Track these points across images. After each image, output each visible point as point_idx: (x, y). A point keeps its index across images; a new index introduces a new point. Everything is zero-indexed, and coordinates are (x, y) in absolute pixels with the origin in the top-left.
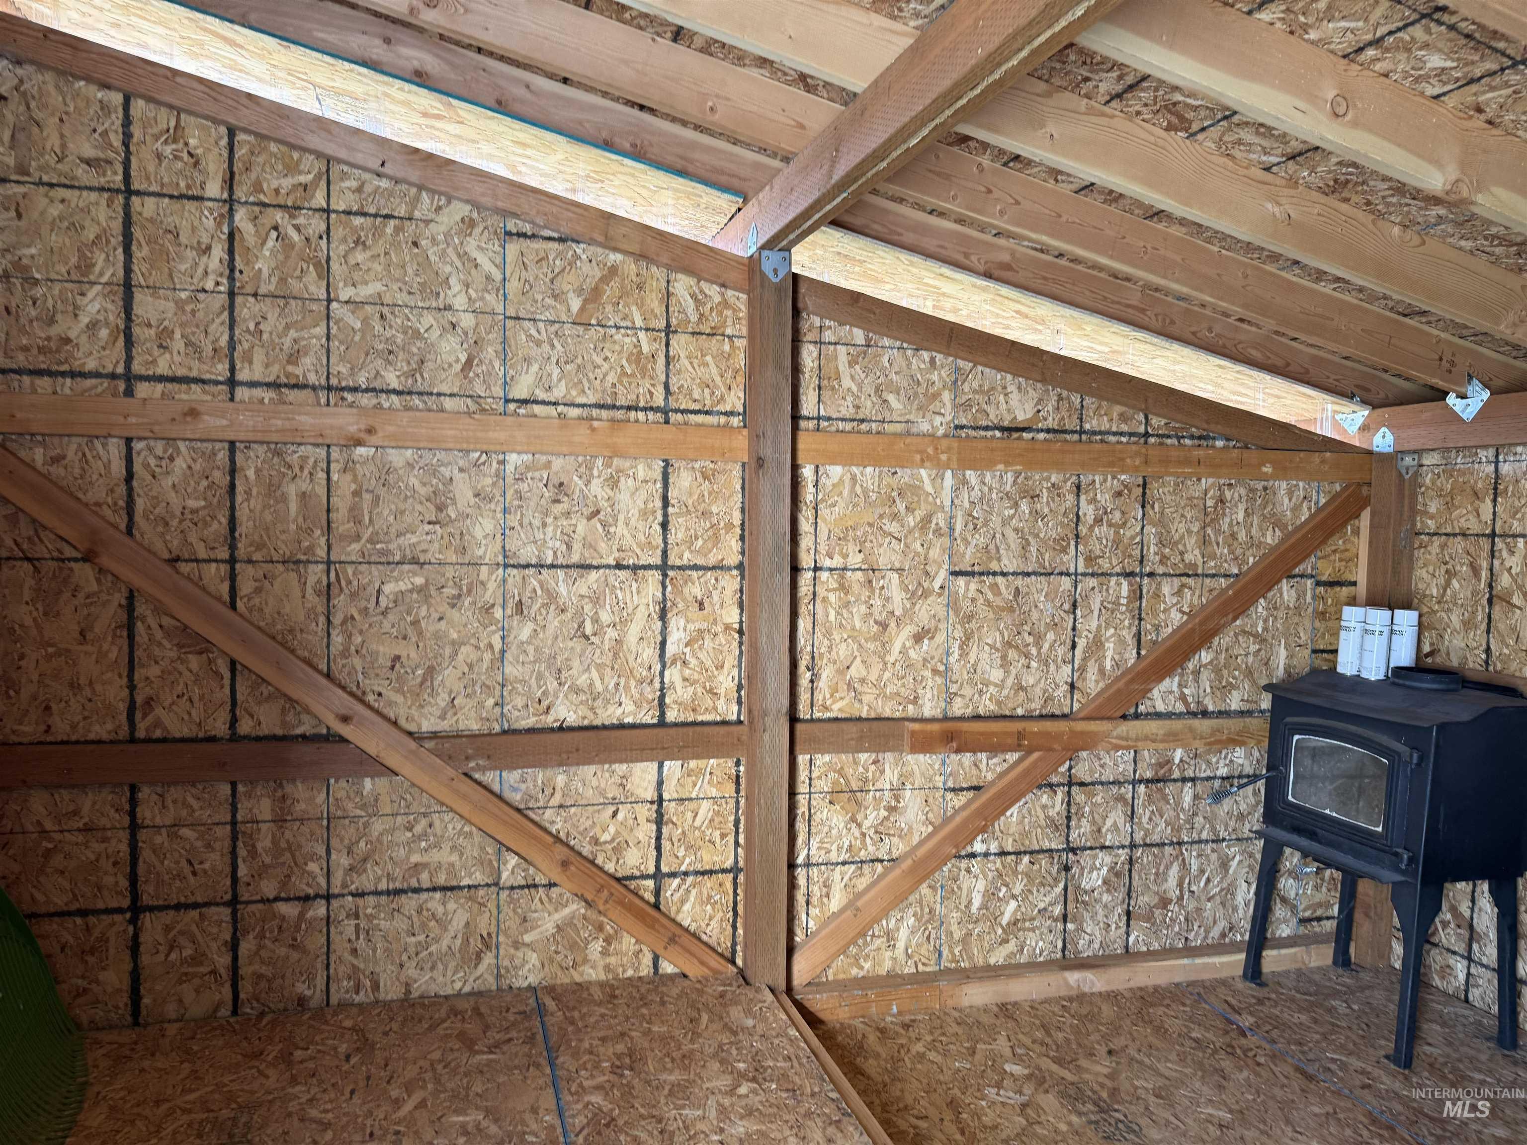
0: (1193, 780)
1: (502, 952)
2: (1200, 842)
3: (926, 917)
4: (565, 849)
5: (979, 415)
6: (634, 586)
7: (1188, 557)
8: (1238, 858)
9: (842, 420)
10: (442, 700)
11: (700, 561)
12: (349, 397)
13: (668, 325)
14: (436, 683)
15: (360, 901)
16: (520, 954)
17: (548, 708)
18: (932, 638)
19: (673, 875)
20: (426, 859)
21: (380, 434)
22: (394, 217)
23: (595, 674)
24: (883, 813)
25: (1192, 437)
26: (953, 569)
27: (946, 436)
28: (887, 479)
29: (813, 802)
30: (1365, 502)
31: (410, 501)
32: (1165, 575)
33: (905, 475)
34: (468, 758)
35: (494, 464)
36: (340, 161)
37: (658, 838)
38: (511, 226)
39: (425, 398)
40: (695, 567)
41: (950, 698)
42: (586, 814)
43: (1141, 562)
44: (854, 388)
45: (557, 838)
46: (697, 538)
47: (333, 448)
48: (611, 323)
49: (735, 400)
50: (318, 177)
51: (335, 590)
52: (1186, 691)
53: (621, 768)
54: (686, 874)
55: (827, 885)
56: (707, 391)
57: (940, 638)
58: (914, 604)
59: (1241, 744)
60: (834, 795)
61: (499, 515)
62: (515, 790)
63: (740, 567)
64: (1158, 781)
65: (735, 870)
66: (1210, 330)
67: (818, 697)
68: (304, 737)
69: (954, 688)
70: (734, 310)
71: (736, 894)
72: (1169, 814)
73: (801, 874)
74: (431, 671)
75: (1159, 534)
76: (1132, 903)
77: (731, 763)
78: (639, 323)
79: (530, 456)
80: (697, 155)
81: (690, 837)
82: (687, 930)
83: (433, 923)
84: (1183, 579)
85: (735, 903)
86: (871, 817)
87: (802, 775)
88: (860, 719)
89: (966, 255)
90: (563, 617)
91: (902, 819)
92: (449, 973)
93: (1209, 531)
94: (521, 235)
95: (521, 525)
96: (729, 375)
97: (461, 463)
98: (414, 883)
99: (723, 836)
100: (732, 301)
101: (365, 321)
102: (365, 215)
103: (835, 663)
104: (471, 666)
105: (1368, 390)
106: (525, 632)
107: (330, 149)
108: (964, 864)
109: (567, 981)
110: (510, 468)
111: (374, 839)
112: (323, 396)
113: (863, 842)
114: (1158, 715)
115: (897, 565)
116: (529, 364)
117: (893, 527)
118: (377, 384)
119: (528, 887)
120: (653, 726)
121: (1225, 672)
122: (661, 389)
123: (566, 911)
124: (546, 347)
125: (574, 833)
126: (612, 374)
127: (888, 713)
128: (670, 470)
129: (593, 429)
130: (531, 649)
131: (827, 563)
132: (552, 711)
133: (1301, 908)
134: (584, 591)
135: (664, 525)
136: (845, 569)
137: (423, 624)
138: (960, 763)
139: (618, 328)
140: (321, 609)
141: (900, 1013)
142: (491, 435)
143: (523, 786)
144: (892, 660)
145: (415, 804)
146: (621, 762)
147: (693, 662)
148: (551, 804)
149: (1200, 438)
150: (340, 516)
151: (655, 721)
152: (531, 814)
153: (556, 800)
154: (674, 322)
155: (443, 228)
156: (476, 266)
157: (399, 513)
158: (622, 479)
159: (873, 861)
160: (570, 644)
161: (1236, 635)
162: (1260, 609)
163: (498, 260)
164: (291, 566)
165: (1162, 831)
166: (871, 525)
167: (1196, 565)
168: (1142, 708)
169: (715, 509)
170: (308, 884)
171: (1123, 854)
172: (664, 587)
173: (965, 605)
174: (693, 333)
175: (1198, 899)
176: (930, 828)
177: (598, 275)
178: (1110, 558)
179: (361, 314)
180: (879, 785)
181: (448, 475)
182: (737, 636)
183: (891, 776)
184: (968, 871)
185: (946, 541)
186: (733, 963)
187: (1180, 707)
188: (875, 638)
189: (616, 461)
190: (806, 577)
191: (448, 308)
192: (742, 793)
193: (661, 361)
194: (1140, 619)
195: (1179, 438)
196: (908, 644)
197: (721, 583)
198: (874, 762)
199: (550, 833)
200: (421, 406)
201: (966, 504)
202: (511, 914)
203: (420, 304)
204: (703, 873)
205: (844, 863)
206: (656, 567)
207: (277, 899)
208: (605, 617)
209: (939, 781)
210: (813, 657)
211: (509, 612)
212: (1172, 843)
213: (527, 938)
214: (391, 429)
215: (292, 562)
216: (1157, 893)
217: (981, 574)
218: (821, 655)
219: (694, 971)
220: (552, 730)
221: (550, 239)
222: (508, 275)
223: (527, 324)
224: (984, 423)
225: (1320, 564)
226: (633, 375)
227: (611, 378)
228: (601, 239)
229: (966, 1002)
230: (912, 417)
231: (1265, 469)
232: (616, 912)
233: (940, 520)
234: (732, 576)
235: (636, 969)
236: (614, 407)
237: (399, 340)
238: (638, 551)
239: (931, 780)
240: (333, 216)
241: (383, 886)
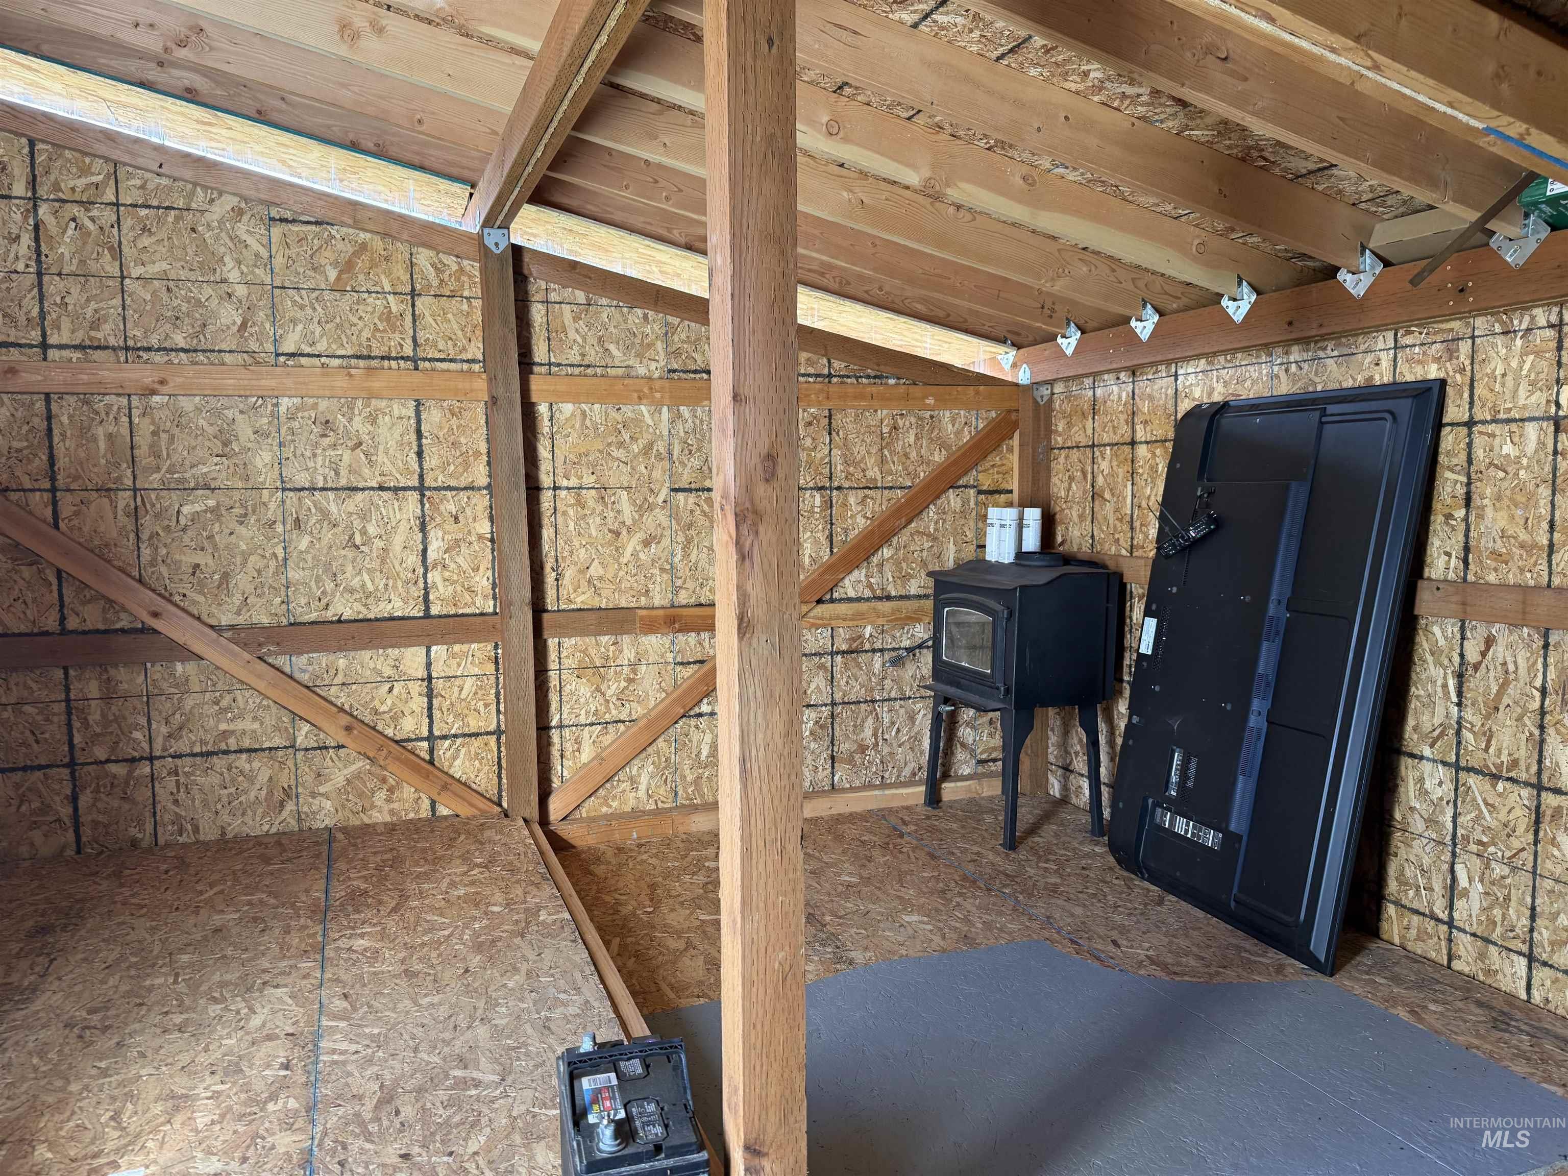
0: (881, 650)
1: (301, 801)
2: (889, 700)
3: (663, 765)
4: (349, 718)
5: (688, 361)
6: (396, 505)
7: (870, 474)
8: (922, 712)
9: (571, 365)
10: (237, 599)
11: (453, 483)
12: (145, 356)
13: (413, 290)
14: (231, 586)
15: (179, 762)
16: (316, 802)
17: (327, 605)
18: (659, 542)
19: (445, 737)
20: (232, 727)
21: (171, 385)
22: (174, 208)
23: (366, 577)
24: (623, 684)
25: (868, 377)
26: (673, 486)
27: (661, 378)
28: (613, 414)
29: (563, 677)
30: (1015, 425)
31: (200, 438)
32: (850, 488)
33: (628, 411)
34: (260, 645)
35: (269, 406)
36: (125, 164)
37: (430, 708)
38: (274, 213)
39: (208, 354)
40: (449, 488)
41: (676, 590)
42: (365, 690)
43: (831, 478)
44: (580, 340)
45: (341, 710)
46: (449, 465)
47: (133, 397)
48: (364, 289)
49: (476, 350)
50: (108, 176)
51: (141, 512)
52: (872, 580)
53: (394, 653)
54: (455, 736)
55: (578, 742)
56: (450, 342)
57: (666, 542)
58: (641, 516)
59: (919, 620)
60: (580, 671)
61: (276, 448)
62: (304, 671)
63: (489, 487)
64: (852, 652)
65: (498, 732)
66: (881, 289)
67: (563, 592)
68: (123, 631)
69: (679, 583)
70: (470, 276)
71: (499, 752)
72: (863, 678)
73: (555, 735)
74: (226, 576)
75: (844, 456)
76: (836, 749)
77: (490, 647)
78: (388, 288)
79: (299, 399)
80: (432, 152)
81: (458, 708)
82: (459, 781)
83: (241, 778)
84: (867, 492)
85: (499, 758)
86: (612, 689)
87: (553, 655)
88: (600, 609)
89: (669, 230)
90: (335, 530)
91: (640, 688)
92: (258, 819)
93: (886, 452)
94: (282, 220)
95: (295, 456)
96: (469, 329)
97: (241, 406)
98: (223, 746)
99: (486, 706)
100: (468, 268)
101: (154, 293)
102: (149, 207)
103: (576, 564)
104: (259, 572)
105: (1018, 334)
106: (304, 543)
107: (115, 155)
108: (693, 722)
109: (358, 823)
110: (283, 409)
111: (187, 711)
112: (122, 356)
113: (608, 708)
114: (850, 600)
115: (626, 485)
116: (295, 325)
117: (620, 454)
118: (167, 345)
119: (320, 748)
120: (420, 618)
121: (904, 565)
122: (409, 341)
123: (353, 768)
124: (309, 311)
125: (356, 705)
126: (367, 330)
127: (624, 604)
128: (422, 409)
129: (350, 375)
130: (309, 557)
131: (565, 483)
132: (330, 608)
133: (979, 751)
134: (351, 508)
135: (420, 454)
136: (580, 488)
137: (217, 538)
138: (687, 643)
139: (369, 292)
140: (131, 527)
141: (639, 838)
142: (263, 382)
143: (311, 668)
144: (625, 561)
145: (220, 683)
146: (393, 646)
147: (453, 566)
148: (335, 682)
149: (875, 377)
150: (142, 452)
151: (421, 614)
152: (318, 690)
153: (339, 679)
154: (418, 287)
155: (216, 217)
156: (246, 246)
157: (191, 449)
158: (380, 416)
159: (616, 722)
160: (343, 552)
161: (912, 535)
162: (931, 514)
163: (265, 241)
164: (104, 493)
165: (857, 692)
166: (601, 452)
167: (875, 479)
168: (836, 595)
169: (463, 440)
170: (133, 749)
171: (826, 711)
172: (423, 505)
173: (686, 518)
174: (435, 296)
175: (891, 745)
176: (664, 695)
177: (351, 250)
178: (805, 476)
179: (150, 288)
180: (619, 662)
181: (230, 416)
182: (489, 544)
183: (628, 654)
184: (697, 727)
185: (666, 464)
186: (500, 805)
187: (868, 593)
188: (610, 544)
189: (374, 402)
190: (546, 497)
191: (224, 281)
192: (501, 671)
193: (409, 318)
194: (832, 524)
195: (857, 378)
196: (638, 548)
197: (474, 501)
198: (613, 644)
199: (335, 706)
200: (206, 361)
201: (682, 434)
202: (307, 770)
203: (200, 279)
204: (470, 735)
205: (592, 724)
206: (414, 489)
207: (108, 761)
208: (372, 530)
209: (670, 657)
210: (557, 561)
211: (288, 527)
212: (866, 701)
213: (322, 789)
214: (179, 380)
215: (105, 490)
216: (856, 741)
217: (697, 490)
218: (564, 558)
219: (465, 811)
220: (332, 622)
221: (308, 223)
222: (273, 253)
223: (291, 292)
224: (693, 368)
225: (980, 476)
226: (384, 331)
227: (366, 334)
228: (350, 222)
229: (694, 828)
230: (630, 363)
231: (928, 401)
232: (394, 767)
233: (660, 446)
234: (482, 495)
235: (417, 812)
236: (369, 357)
237: (184, 309)
238: (398, 476)
239: (662, 657)
240: (122, 208)
241: (197, 749)
